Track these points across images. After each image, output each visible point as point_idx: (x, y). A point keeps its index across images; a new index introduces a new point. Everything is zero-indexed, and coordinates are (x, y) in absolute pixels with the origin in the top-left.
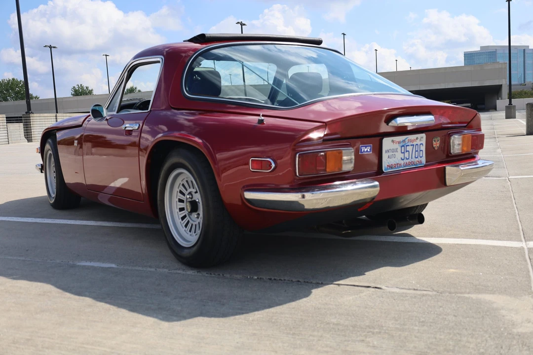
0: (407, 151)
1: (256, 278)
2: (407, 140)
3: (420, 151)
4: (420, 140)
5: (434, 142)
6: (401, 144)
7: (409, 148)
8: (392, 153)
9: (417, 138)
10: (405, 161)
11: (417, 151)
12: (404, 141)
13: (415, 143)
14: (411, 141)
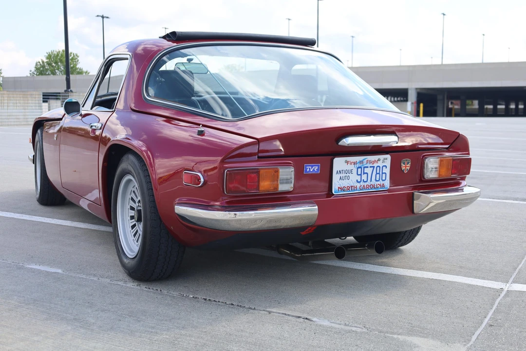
0: (364, 173)
1: (192, 297)
2: (365, 161)
3: (383, 173)
4: (383, 162)
5: (402, 164)
6: (358, 165)
7: (369, 170)
8: (346, 175)
9: (379, 160)
10: (362, 184)
11: (379, 173)
12: (361, 162)
13: (375, 165)
14: (371, 162)
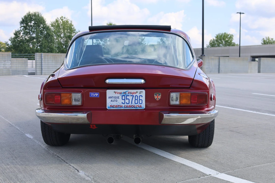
0: (127, 99)
2: (127, 93)
3: (140, 100)
4: (140, 93)
5: (155, 95)
6: (122, 95)
7: (130, 98)
8: (114, 99)
9: (137, 92)
10: (126, 104)
11: (137, 100)
12: (125, 93)
13: (134, 95)
14: (131, 93)
